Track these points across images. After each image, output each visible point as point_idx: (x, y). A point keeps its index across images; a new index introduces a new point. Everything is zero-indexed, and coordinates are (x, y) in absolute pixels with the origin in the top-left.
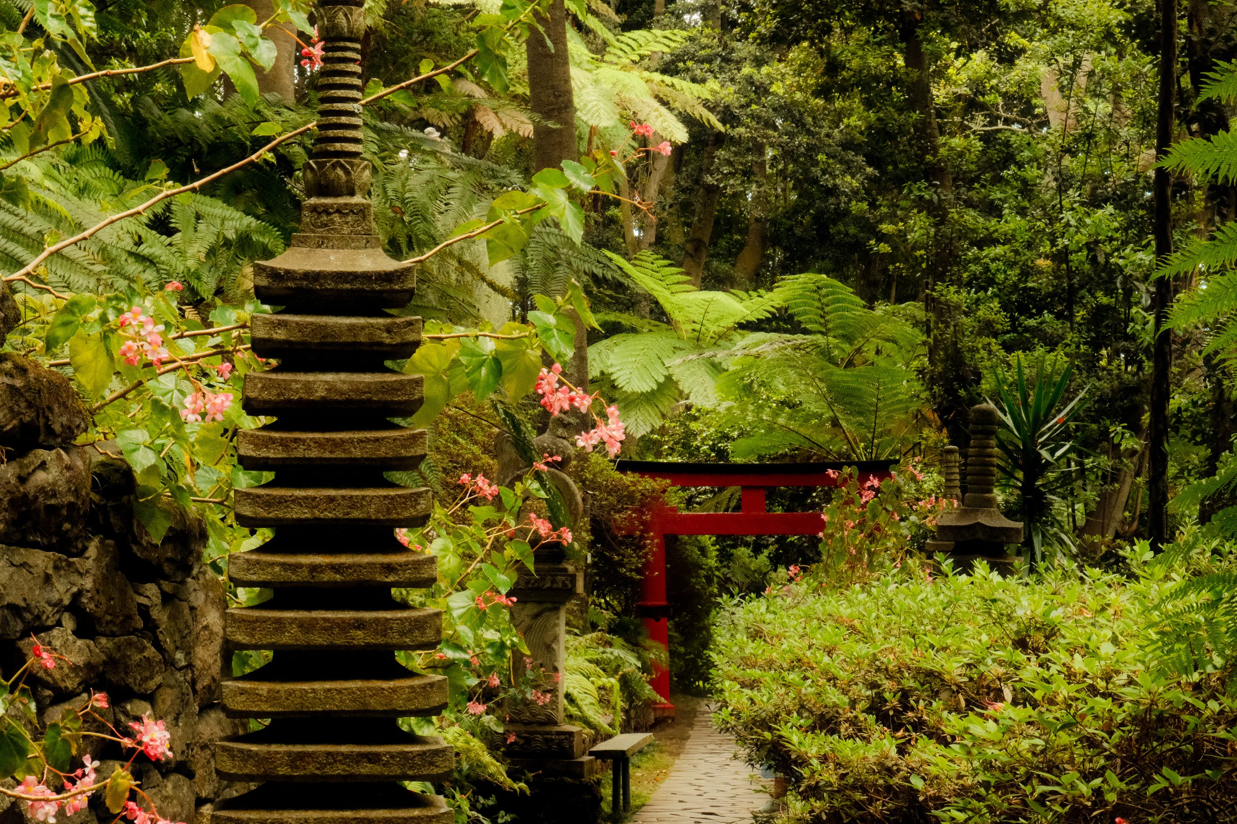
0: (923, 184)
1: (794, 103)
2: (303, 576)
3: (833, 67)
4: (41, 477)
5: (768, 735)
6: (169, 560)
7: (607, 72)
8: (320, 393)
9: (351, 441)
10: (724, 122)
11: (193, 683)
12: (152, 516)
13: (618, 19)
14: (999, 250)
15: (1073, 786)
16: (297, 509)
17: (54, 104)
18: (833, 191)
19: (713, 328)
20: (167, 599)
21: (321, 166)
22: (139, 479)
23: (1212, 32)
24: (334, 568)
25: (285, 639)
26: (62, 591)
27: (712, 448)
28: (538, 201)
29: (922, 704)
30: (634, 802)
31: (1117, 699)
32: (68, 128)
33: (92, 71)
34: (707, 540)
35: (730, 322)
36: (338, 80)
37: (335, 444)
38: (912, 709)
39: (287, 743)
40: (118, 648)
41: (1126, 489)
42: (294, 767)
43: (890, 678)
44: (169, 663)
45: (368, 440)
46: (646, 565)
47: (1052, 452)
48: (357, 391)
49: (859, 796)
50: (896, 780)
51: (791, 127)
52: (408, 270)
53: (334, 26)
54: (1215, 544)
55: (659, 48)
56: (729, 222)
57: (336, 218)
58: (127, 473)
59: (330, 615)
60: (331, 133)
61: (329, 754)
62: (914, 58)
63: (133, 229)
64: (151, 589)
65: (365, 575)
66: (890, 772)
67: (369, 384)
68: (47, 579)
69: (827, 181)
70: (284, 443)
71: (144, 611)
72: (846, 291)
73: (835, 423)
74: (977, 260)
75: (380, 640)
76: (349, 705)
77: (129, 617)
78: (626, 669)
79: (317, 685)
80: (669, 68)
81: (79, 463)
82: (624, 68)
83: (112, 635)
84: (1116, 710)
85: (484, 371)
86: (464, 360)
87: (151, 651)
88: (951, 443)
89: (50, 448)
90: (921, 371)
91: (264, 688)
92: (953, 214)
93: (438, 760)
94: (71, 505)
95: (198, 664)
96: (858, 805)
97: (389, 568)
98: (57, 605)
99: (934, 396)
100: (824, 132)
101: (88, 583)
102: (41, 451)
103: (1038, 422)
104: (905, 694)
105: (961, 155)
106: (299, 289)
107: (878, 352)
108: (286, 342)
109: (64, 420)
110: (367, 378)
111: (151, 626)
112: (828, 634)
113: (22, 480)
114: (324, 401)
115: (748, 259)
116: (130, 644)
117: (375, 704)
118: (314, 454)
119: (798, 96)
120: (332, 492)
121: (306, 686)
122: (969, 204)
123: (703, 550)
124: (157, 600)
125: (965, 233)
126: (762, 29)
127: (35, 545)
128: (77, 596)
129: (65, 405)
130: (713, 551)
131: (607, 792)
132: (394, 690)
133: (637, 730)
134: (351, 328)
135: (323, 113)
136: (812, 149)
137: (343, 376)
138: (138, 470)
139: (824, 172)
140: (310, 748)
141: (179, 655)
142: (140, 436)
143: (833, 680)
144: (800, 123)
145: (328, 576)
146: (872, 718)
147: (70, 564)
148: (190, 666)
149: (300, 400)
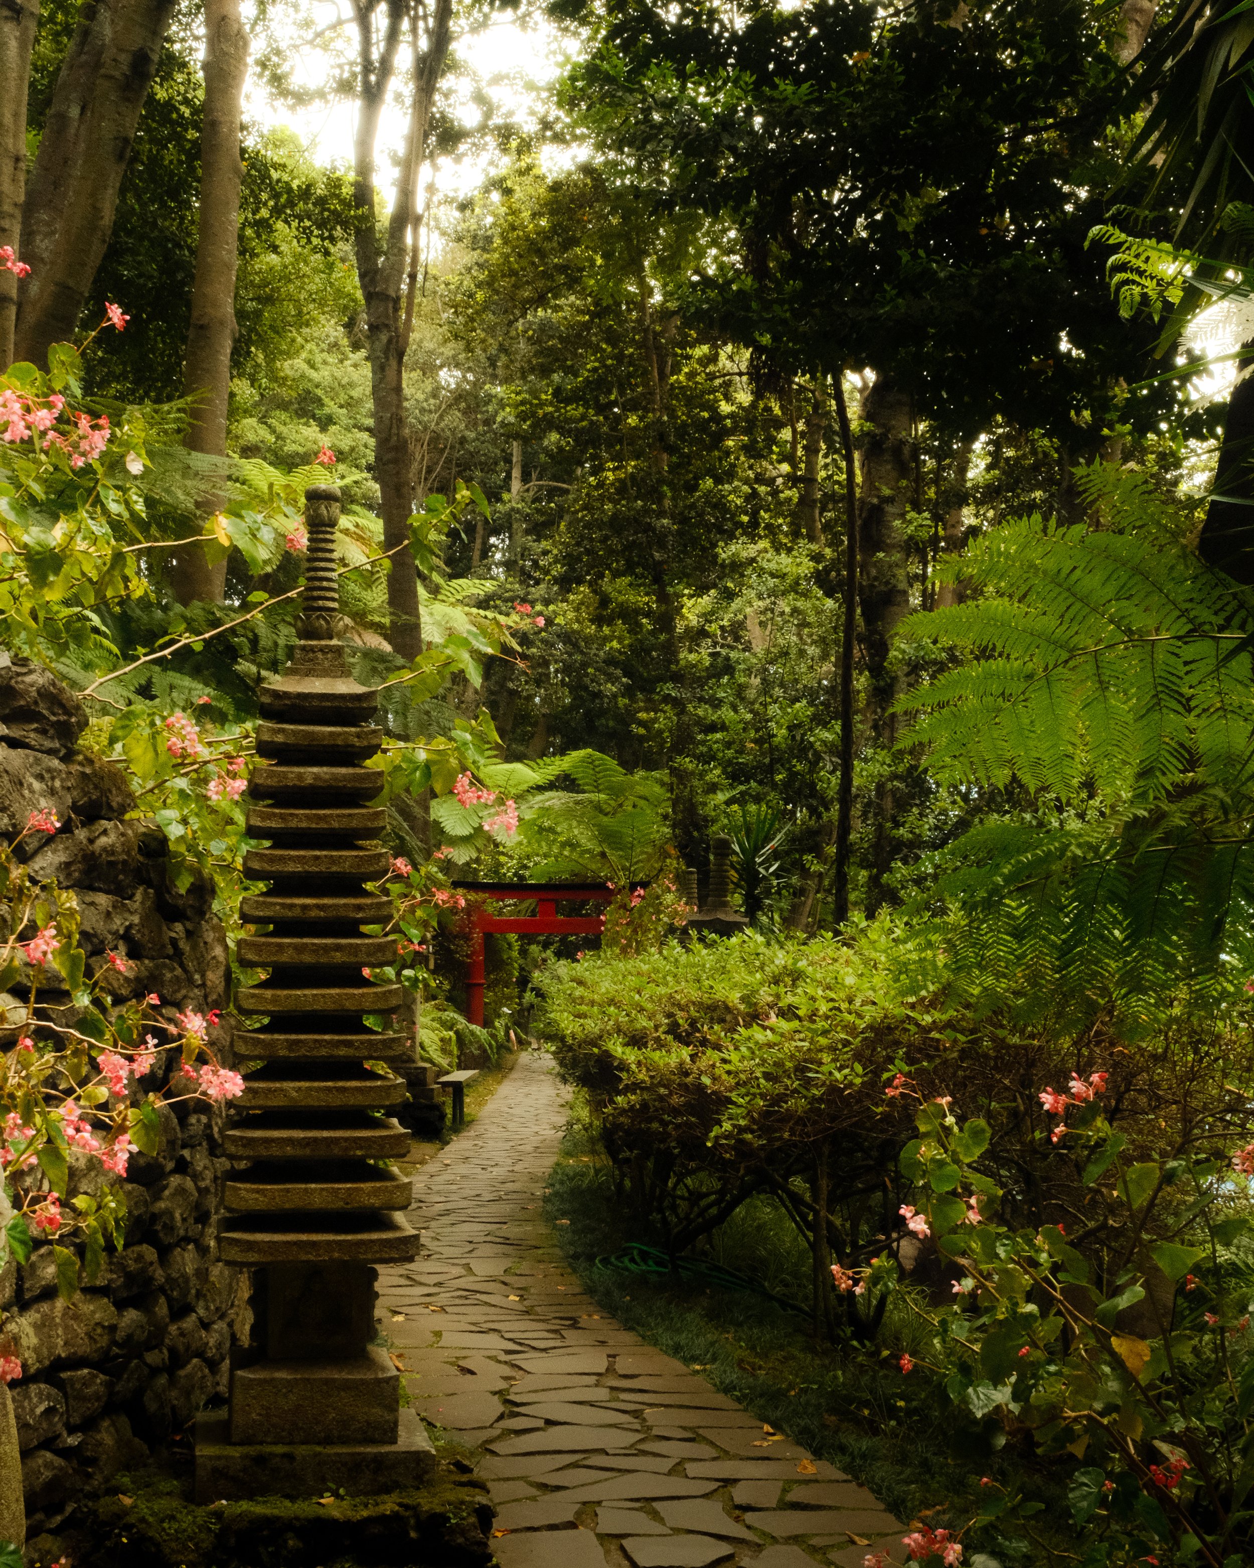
0: (670, 685)
1: (574, 632)
2: (297, 912)
3: (605, 601)
4: (103, 840)
5: (596, 1050)
6: (191, 906)
7: (438, 607)
8: (309, 781)
9: (331, 816)
10: (521, 644)
11: (206, 997)
12: (179, 874)
13: (448, 570)
14: (718, 736)
15: (831, 1073)
16: (292, 864)
17: (113, 567)
18: (598, 695)
19: (513, 791)
20: (189, 934)
21: (308, 617)
22: (172, 847)
23: (876, 578)
24: (318, 906)
25: (285, 958)
26: (118, 923)
27: (515, 874)
28: (449, 657)
29: (706, 1028)
30: (467, 1119)
31: (860, 1016)
32: (122, 586)
33: (140, 542)
34: (513, 937)
35: (525, 787)
36: (320, 555)
37: (320, 818)
38: (699, 1031)
39: (285, 1033)
40: (157, 967)
41: (810, 902)
42: (290, 1050)
43: (682, 1010)
44: (190, 981)
45: (344, 816)
46: (473, 953)
47: (767, 869)
48: (336, 779)
49: (662, 1091)
50: (689, 1079)
51: (569, 648)
52: (373, 693)
53: (318, 515)
54: (905, 919)
55: (476, 591)
56: (522, 717)
57: (320, 655)
58: (165, 840)
59: (316, 941)
60: (315, 593)
61: (316, 1041)
62: (663, 598)
63: (125, 693)
64: (179, 927)
65: (342, 913)
66: (687, 1074)
67: (344, 775)
68: (108, 915)
69: (594, 687)
70: (282, 817)
71: (174, 942)
72: (612, 763)
73: (603, 855)
74: (704, 742)
75: (353, 959)
76: (330, 1006)
77: (164, 946)
78: (460, 1027)
79: (307, 992)
80: (484, 603)
81: (130, 832)
82: (452, 604)
83: (152, 958)
84: (858, 1022)
85: (418, 774)
86: (404, 765)
87: (179, 971)
88: (688, 866)
89: (110, 820)
90: (665, 817)
91: (269, 993)
92: (690, 707)
93: (395, 1046)
94: (124, 862)
95: (209, 983)
96: (661, 1098)
97: (359, 908)
98: (115, 933)
99: (675, 836)
100: (593, 652)
101: (136, 919)
102: (103, 822)
103: (756, 849)
104: (693, 1023)
105: (695, 666)
106: (293, 706)
107: (634, 806)
108: (284, 744)
109: (119, 799)
110: (343, 770)
111: (178, 954)
112: (632, 981)
113: (91, 841)
114: (311, 786)
115: (537, 743)
116: (165, 965)
117: (349, 1005)
118: (304, 825)
119: (576, 626)
120: (318, 853)
121: (299, 992)
122: (701, 699)
123: (510, 945)
124: (182, 935)
125: (699, 721)
126: (554, 573)
127: (99, 890)
128: (128, 928)
129: (119, 788)
130: (516, 946)
131: (449, 1111)
132: (363, 995)
133: (466, 1068)
134: (331, 734)
135: (309, 579)
136: (584, 665)
137: (325, 769)
138: (172, 838)
139: (592, 681)
140: (303, 1037)
141: (197, 977)
142: (172, 814)
143: (642, 1010)
144: (575, 645)
145: (313, 913)
146: (670, 1038)
147: (124, 905)
148: (204, 985)
149: (294, 786)
